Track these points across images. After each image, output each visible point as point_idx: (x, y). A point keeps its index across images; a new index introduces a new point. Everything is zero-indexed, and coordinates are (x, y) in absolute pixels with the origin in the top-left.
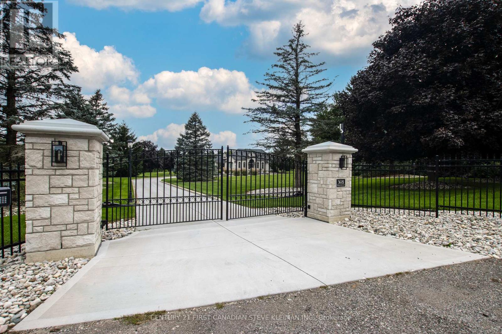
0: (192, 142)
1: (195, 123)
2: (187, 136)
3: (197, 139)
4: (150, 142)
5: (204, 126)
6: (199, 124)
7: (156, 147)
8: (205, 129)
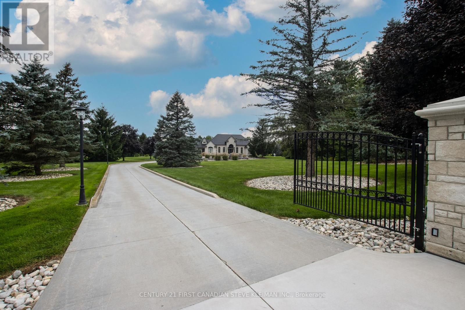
0: (174, 124)
1: (177, 104)
2: (168, 118)
3: (179, 121)
4: (130, 126)
5: (186, 107)
6: (181, 105)
7: (136, 131)
8: (188, 110)
